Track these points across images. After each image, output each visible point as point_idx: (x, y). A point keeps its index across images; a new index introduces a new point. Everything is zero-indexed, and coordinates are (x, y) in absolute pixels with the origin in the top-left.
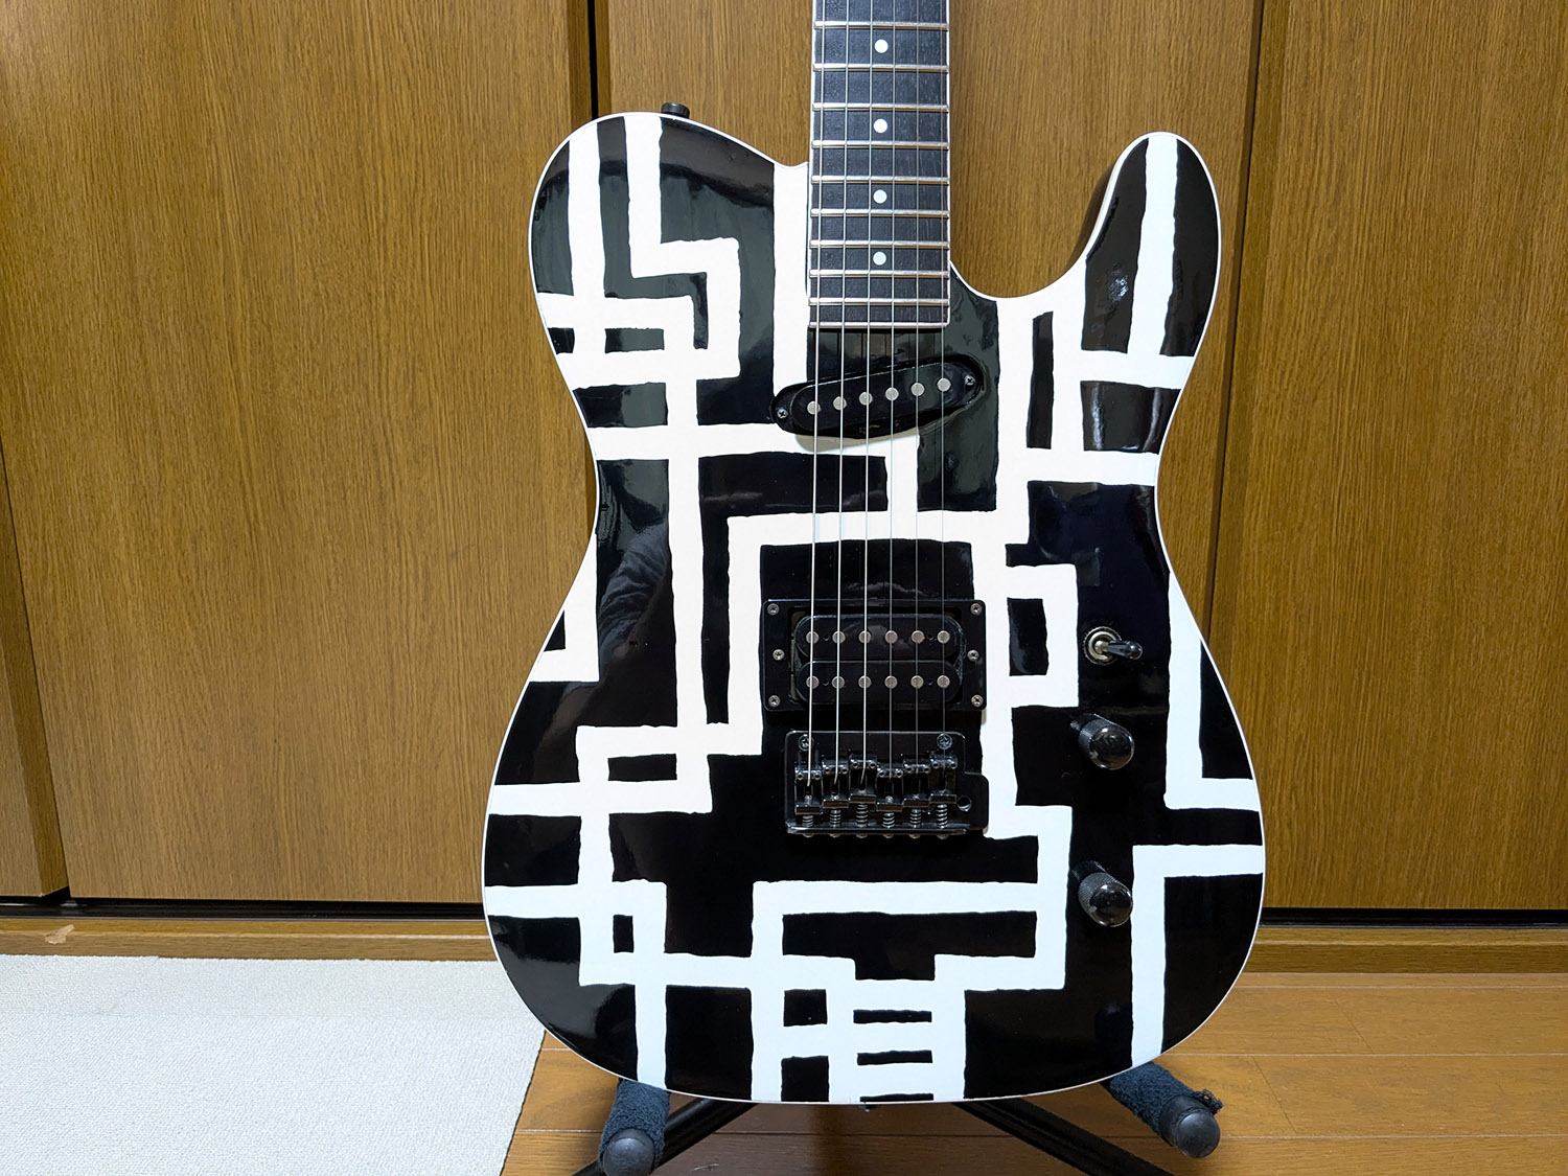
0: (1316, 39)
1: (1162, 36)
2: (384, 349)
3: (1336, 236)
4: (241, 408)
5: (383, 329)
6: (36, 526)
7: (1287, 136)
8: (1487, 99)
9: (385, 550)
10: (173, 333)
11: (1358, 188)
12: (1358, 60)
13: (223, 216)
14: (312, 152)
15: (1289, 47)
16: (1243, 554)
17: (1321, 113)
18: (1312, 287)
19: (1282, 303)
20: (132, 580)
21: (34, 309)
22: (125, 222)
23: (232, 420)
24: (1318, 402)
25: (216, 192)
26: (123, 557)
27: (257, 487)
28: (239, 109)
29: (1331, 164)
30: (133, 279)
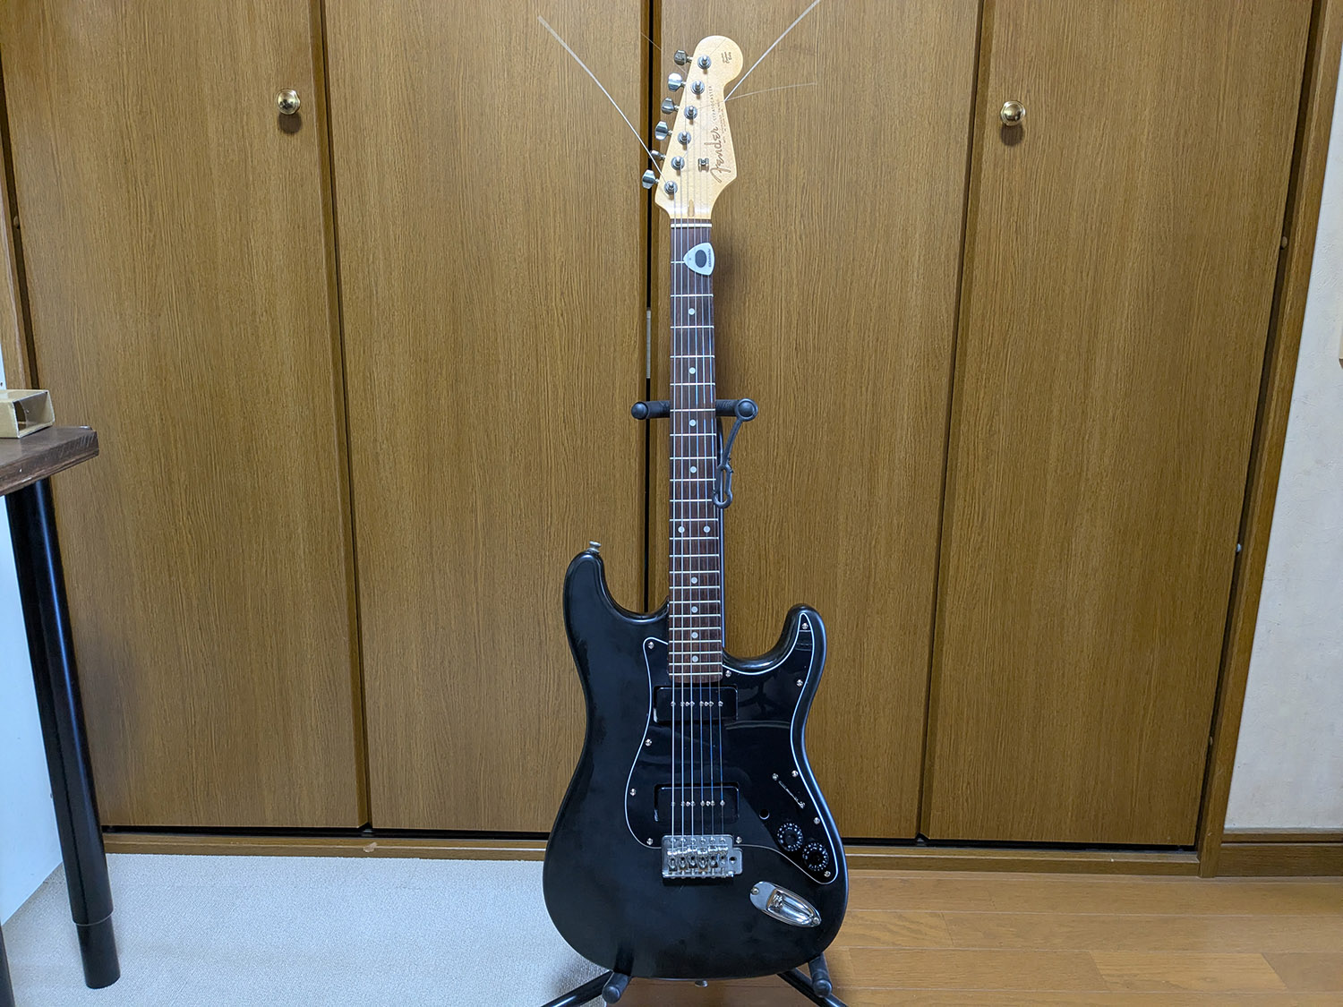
0: (971, 457)
1: (903, 454)
2: (546, 579)
3: (982, 539)
4: (477, 603)
5: (547, 570)
6: (374, 654)
7: (959, 497)
8: (1050, 484)
9: (540, 667)
10: (448, 571)
11: (992, 519)
12: (991, 466)
13: (476, 520)
14: (519, 495)
15: (959, 461)
16: (943, 675)
17: (974, 489)
18: (972, 560)
19: (958, 567)
20: (418, 679)
21: (383, 559)
22: (430, 523)
23: (473, 609)
24: (976, 609)
25: (474, 510)
26: (414, 669)
27: (482, 638)
28: (487, 477)
29: (979, 509)
30: (432, 547)
